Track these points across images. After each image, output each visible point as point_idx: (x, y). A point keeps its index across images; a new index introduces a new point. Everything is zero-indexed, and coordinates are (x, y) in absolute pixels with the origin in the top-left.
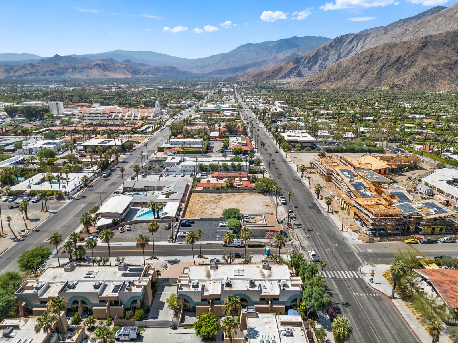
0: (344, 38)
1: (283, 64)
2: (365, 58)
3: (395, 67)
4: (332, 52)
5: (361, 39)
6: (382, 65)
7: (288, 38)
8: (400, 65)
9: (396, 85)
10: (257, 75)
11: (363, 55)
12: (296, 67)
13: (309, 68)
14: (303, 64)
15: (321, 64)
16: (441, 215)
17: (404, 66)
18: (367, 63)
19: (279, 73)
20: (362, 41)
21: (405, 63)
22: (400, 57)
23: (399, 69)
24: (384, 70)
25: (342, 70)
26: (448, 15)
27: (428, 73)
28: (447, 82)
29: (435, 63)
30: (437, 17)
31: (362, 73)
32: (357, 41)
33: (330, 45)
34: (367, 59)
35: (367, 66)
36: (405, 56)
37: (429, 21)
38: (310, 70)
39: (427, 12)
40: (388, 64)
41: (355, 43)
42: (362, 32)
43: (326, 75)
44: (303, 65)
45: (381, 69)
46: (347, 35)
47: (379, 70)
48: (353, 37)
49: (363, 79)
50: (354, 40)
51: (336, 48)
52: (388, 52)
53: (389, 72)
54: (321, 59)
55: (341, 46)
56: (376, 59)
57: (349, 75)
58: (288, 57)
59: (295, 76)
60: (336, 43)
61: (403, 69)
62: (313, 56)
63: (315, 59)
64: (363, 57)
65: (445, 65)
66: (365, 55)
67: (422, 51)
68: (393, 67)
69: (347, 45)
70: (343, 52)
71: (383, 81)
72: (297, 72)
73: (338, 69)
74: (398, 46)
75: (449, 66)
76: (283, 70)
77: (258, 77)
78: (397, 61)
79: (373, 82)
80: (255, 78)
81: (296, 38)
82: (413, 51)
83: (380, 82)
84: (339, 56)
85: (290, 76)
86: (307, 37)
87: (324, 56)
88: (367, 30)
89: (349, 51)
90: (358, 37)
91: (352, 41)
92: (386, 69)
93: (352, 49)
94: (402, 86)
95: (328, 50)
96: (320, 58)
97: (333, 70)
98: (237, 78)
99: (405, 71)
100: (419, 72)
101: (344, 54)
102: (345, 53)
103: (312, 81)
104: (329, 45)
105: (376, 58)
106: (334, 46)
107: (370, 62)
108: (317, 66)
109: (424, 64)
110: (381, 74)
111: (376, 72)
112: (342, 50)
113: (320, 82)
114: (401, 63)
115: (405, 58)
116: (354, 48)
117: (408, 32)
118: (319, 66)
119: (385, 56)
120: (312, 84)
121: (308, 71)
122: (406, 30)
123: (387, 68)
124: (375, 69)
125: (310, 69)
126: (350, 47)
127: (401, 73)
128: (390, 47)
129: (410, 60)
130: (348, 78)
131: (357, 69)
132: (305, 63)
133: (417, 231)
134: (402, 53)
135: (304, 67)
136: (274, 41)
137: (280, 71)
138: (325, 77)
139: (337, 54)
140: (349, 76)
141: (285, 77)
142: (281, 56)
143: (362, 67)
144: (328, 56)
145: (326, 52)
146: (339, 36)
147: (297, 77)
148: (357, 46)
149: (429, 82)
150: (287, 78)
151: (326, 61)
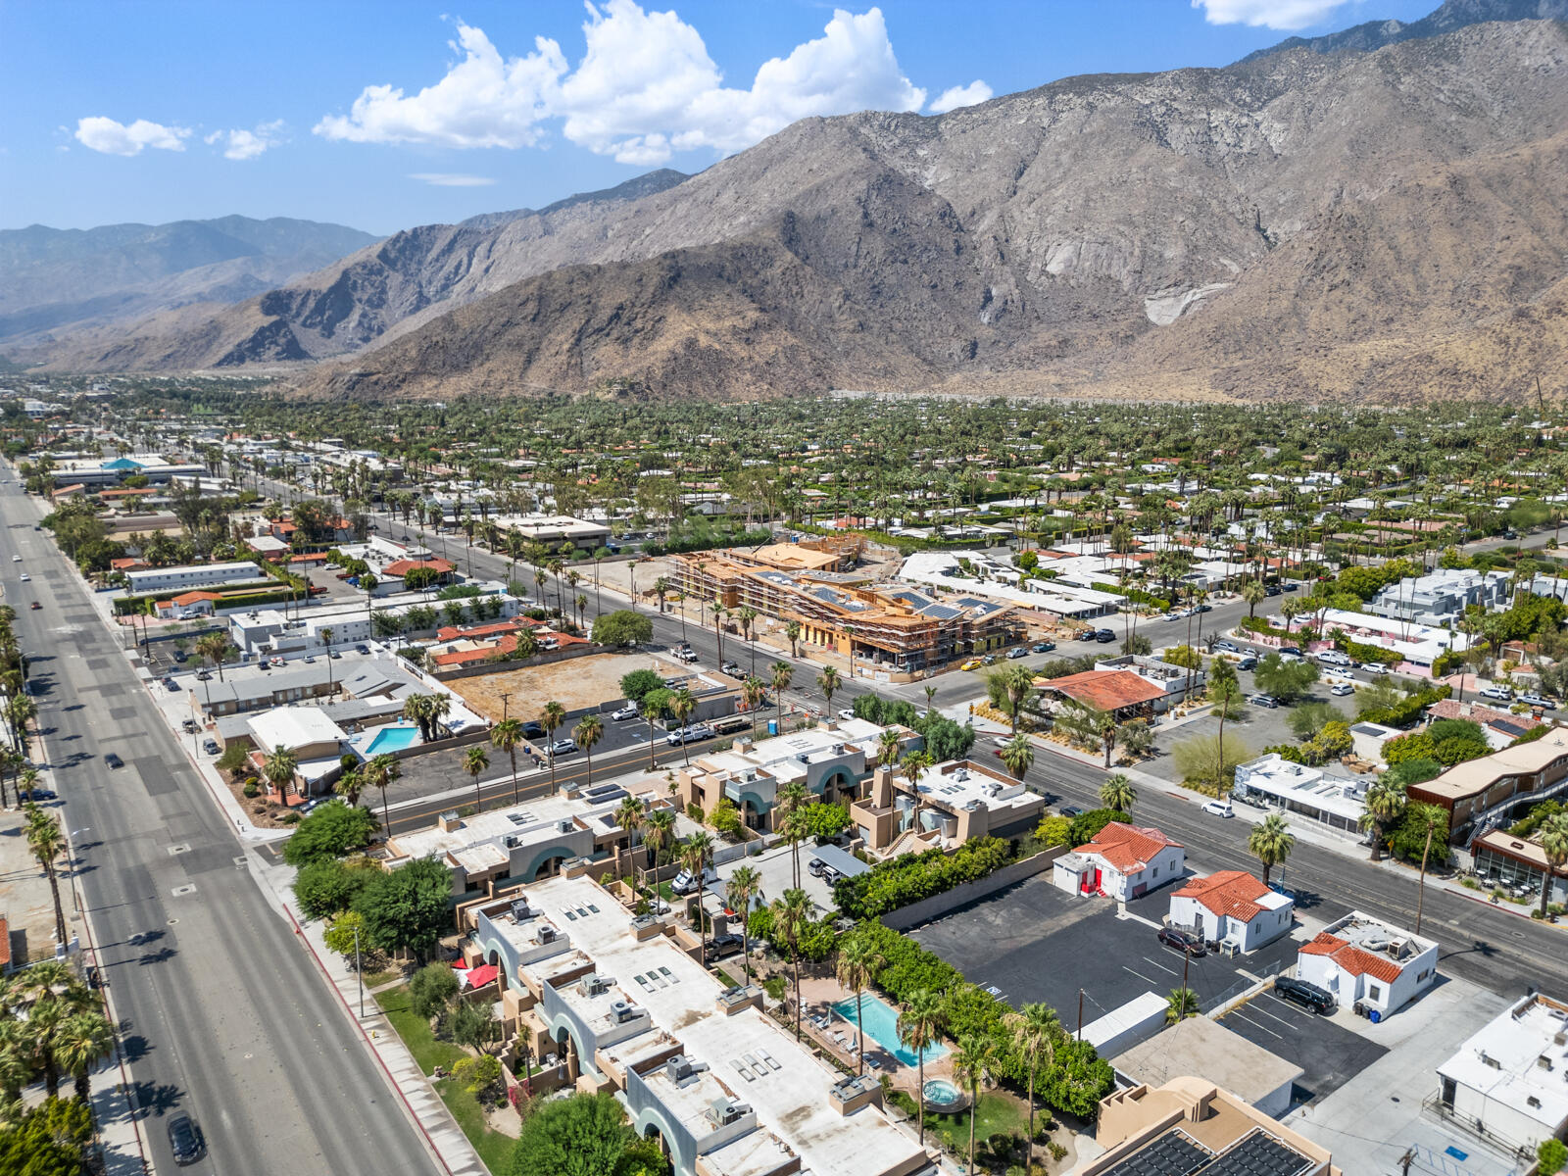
0: (423, 238)
1: (215, 311)
2: (524, 303)
3: (615, 334)
4: (395, 279)
5: (479, 244)
6: (577, 326)
7: (208, 218)
8: (626, 328)
9: (632, 386)
10: (118, 350)
11: (516, 296)
12: (277, 326)
13: (324, 328)
14: (298, 314)
15: (364, 315)
16: (996, 613)
17: (637, 331)
18: (534, 320)
19: (209, 344)
20: (481, 250)
21: (638, 324)
22: (621, 307)
23: (625, 341)
24: (587, 342)
25: (462, 340)
26: (701, 198)
27: (702, 352)
28: (748, 376)
29: (711, 326)
30: (675, 201)
31: (526, 348)
32: (465, 251)
33: (383, 255)
34: (531, 307)
35: (536, 331)
36: (633, 305)
37: (660, 209)
38: (329, 337)
39: (643, 179)
40: (595, 324)
41: (461, 254)
42: (470, 221)
43: (414, 353)
44: (302, 319)
45: (579, 340)
46: (432, 228)
47: (572, 340)
48: (451, 235)
49: (534, 366)
50: (457, 246)
51: (404, 265)
52: (586, 290)
53: (603, 350)
54: (360, 301)
55: (420, 263)
56: (556, 310)
57: (488, 355)
58: (224, 287)
59: (279, 357)
60: (402, 251)
61: (636, 340)
62: (332, 290)
63: (337, 300)
64: (518, 301)
65: (735, 331)
66: (523, 293)
67: (673, 292)
68: (608, 335)
69: (437, 260)
70: (430, 282)
71: (590, 373)
72: (282, 341)
73: (447, 336)
74: (608, 275)
75: (745, 336)
76: (225, 333)
77: (121, 357)
78: (617, 316)
79: (565, 376)
80: (111, 362)
81: (238, 221)
82: (651, 289)
83: (582, 376)
84: (421, 293)
85: (258, 354)
86: (279, 222)
87: (370, 291)
88: (484, 216)
89: (447, 279)
90: (467, 236)
91: (450, 248)
92: (591, 340)
93: (456, 273)
94: (648, 387)
95: (380, 272)
96: (356, 295)
97: (434, 339)
98: (16, 360)
99: (642, 346)
100: (680, 350)
101: (432, 289)
102: (437, 284)
103: (372, 374)
104: (379, 257)
105: (554, 306)
106: (397, 259)
107: (541, 317)
108: (352, 325)
109: (687, 328)
110: (580, 354)
111: (566, 347)
112: (426, 274)
113: (401, 377)
114: (629, 324)
115: (636, 310)
116: (462, 270)
117: (610, 234)
118: (360, 323)
119: (581, 302)
120: (376, 383)
121: (323, 340)
122: (605, 228)
123: (595, 337)
124: (562, 337)
125: (329, 331)
126: (450, 267)
127: (633, 350)
128: (588, 276)
129: (649, 316)
130: (488, 365)
131: (508, 337)
132: (306, 312)
133: (968, 650)
134: (623, 296)
135: (304, 324)
136: (151, 228)
137: (215, 338)
138: (412, 360)
139: (412, 288)
140: (488, 359)
141: (241, 359)
142: (193, 281)
143: (522, 330)
144: (384, 291)
145: (374, 278)
146: (408, 229)
147: (288, 358)
148: (470, 265)
149: (708, 378)
150: (248, 363)
151: (379, 306)
